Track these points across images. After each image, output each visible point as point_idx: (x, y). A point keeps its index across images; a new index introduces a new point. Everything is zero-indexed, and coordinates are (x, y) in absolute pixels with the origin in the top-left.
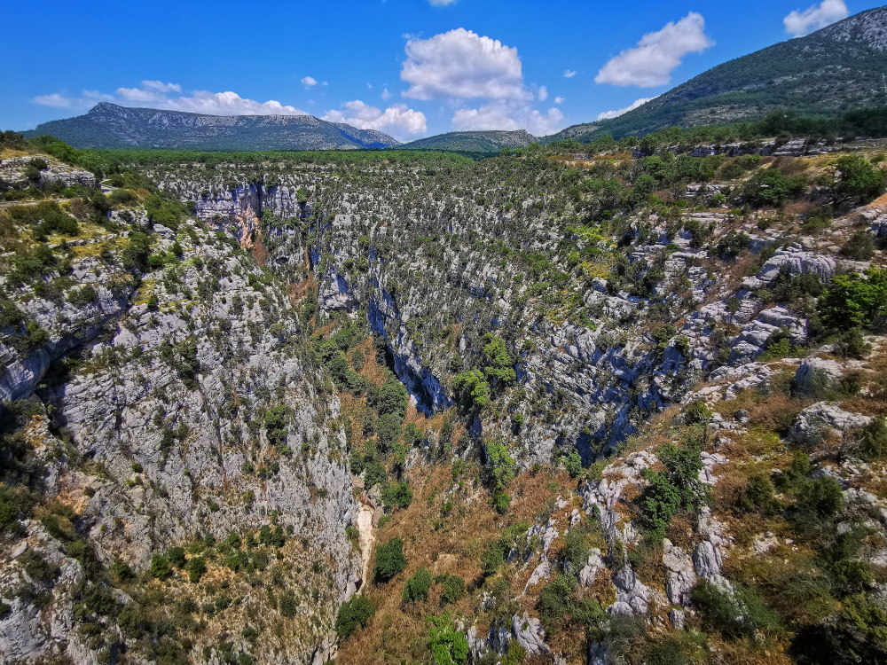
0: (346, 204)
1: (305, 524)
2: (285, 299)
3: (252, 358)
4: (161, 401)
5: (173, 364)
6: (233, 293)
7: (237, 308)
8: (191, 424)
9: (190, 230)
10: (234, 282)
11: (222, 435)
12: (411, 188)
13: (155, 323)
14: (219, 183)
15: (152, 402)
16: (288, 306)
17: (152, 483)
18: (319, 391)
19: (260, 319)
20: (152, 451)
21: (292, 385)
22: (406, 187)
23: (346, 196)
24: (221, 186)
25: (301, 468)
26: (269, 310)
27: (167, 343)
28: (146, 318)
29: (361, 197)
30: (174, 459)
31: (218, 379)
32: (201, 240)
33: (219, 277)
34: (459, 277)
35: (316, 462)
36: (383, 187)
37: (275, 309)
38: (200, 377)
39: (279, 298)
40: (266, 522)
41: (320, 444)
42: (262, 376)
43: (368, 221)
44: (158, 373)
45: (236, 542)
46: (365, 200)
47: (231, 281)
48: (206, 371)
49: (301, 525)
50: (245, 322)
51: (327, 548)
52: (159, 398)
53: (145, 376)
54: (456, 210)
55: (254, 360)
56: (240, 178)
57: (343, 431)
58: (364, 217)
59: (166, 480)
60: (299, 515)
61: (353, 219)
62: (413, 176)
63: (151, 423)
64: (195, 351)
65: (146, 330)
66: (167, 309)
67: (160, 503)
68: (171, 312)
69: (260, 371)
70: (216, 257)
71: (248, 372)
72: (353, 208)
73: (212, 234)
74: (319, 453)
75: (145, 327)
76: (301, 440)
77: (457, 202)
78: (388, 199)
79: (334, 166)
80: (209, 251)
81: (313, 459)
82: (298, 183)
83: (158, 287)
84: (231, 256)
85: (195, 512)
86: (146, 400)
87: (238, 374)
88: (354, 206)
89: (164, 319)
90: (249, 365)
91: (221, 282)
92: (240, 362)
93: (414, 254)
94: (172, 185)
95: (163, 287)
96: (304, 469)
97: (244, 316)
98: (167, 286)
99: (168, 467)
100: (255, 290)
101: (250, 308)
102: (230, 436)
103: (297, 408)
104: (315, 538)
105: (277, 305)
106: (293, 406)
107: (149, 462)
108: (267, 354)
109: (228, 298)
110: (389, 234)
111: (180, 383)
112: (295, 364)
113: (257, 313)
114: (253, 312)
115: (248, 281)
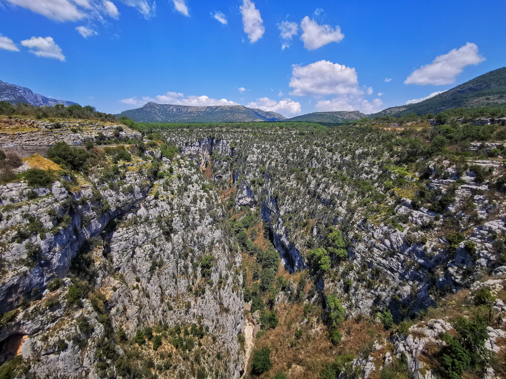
0: (255, 150)
1: (215, 327)
2: (219, 198)
3: (198, 228)
4: (153, 246)
5: (161, 227)
6: (193, 193)
7: (194, 201)
8: (165, 260)
9: (178, 160)
10: (195, 187)
11: (179, 268)
12: (290, 142)
13: (156, 205)
14: (194, 138)
15: (149, 246)
16: (220, 202)
17: (143, 288)
18: (231, 250)
19: (205, 207)
20: (146, 271)
21: (217, 245)
22: (288, 141)
23: (255, 145)
24: (194, 140)
25: (217, 293)
26: (210, 203)
27: (160, 216)
28: (153, 203)
29: (263, 146)
30: (155, 277)
31: (180, 237)
32: (182, 165)
33: (188, 184)
34: (315, 192)
35: (225, 291)
36: (275, 141)
37: (213, 203)
38: (172, 235)
39: (216, 197)
40: (195, 322)
41: (229, 280)
42: (203, 238)
43: (265, 159)
44: (154, 231)
45: (178, 330)
46: (265, 147)
47: (193, 187)
48: (176, 232)
49: (213, 327)
50: (197, 209)
51: (226, 345)
52: (152, 244)
53: (148, 232)
54: (315, 154)
55: (200, 229)
56: (204, 136)
57: (242, 275)
58: (263, 157)
59: (150, 288)
60: (213, 321)
61: (258, 157)
62: (292, 136)
63: (147, 256)
64: (172, 221)
65: (152, 209)
66: (162, 199)
67: (145, 301)
68: (164, 200)
69: (202, 235)
70: (188, 174)
71: (196, 235)
73: (187, 163)
74: (227, 286)
75: (151, 207)
76: (218, 276)
77: (316, 150)
78: (277, 147)
79: (250, 130)
80: (185, 171)
81: (223, 289)
82: (231, 138)
83: (160, 187)
84: (195, 174)
85: (161, 309)
86: (147, 244)
87: (190, 236)
88: (259, 151)
89: (160, 204)
90: (196, 232)
91: (189, 187)
92: (193, 229)
93: (289, 177)
94: (173, 139)
95: (162, 187)
96: (218, 294)
97: (197, 205)
98: (164, 187)
99: (151, 281)
100: (204, 192)
101: (201, 201)
102: (183, 269)
103: (218, 258)
104: (220, 337)
105: (214, 201)
106: (216, 257)
107: (143, 277)
108: (206, 226)
109: (191, 195)
110: (276, 166)
111: (163, 237)
112: (220, 233)
113: (204, 204)
114: (202, 203)
115: (201, 187)
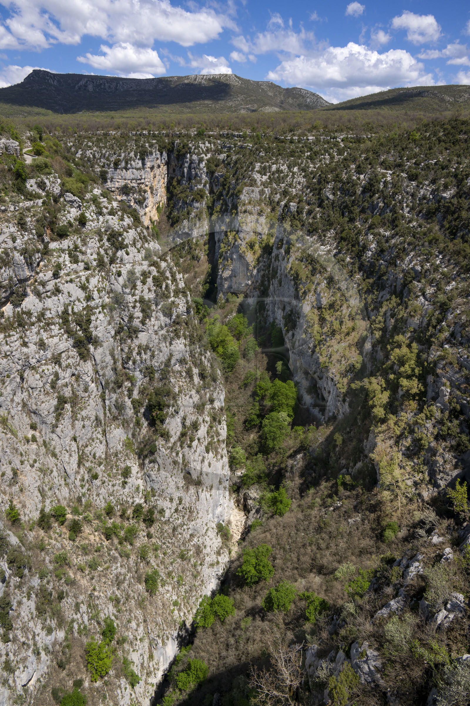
0: (257, 176)
1: (176, 510)
2: (179, 276)
3: (140, 335)
4: (57, 367)
5: (69, 332)
6: (129, 267)
7: (131, 282)
8: (81, 394)
9: (95, 200)
10: (131, 255)
11: (107, 408)
12: (332, 158)
13: (57, 291)
14: (131, 151)
15: (50, 367)
16: (182, 285)
17: (44, 442)
18: (202, 376)
19: (152, 296)
20: (46, 413)
21: (177, 367)
22: (327, 157)
23: (258, 166)
24: (132, 154)
25: (177, 454)
26: (161, 287)
27: (65, 312)
28: (50, 286)
29: (274, 168)
30: (66, 422)
31: (108, 352)
32: (105, 210)
33: (117, 250)
35: (193, 450)
36: (299, 157)
37: (167, 286)
38: (91, 347)
39: (173, 275)
40: (139, 500)
41: (199, 432)
42: (149, 353)
43: (278, 196)
44: (56, 340)
45: (110, 512)
46: (278, 171)
47: (128, 254)
48: (96, 342)
49: (173, 511)
50: (137, 298)
51: (196, 539)
52: (55, 363)
53: (46, 341)
55: (143, 338)
56: (151, 146)
57: (225, 423)
58: (274, 192)
59: (56, 442)
60: (171, 500)
61: (262, 192)
62: (336, 144)
63: (48, 386)
64: (89, 321)
65: (50, 297)
66: (68, 278)
67: (51, 461)
68: (71, 281)
69: (147, 348)
70: (117, 228)
71: (136, 349)
72: (263, 180)
73: (115, 204)
74: (197, 441)
75: (49, 294)
76: (180, 425)
78: (304, 170)
79: (248, 132)
80: (111, 222)
81: (190, 446)
82: (208, 150)
83: (63, 255)
84: (130, 228)
85: (79, 477)
86: (45, 364)
87: (126, 350)
88: (265, 178)
89: (66, 288)
90: (136, 342)
91: (119, 253)
92: (130, 337)
93: (325, 236)
94: (88, 153)
95: (67, 256)
96: (180, 455)
97: (137, 292)
98: (70, 255)
99: (58, 430)
100: (150, 265)
101: (144, 283)
102: (114, 410)
103: (180, 392)
104: (185, 527)
105: (169, 282)
106: (177, 390)
107: (44, 422)
108: (156, 333)
109: (124, 272)
110: (299, 212)
111: (74, 352)
112: (182, 346)
113: (150, 290)
114: (146, 287)
115: (143, 256)
